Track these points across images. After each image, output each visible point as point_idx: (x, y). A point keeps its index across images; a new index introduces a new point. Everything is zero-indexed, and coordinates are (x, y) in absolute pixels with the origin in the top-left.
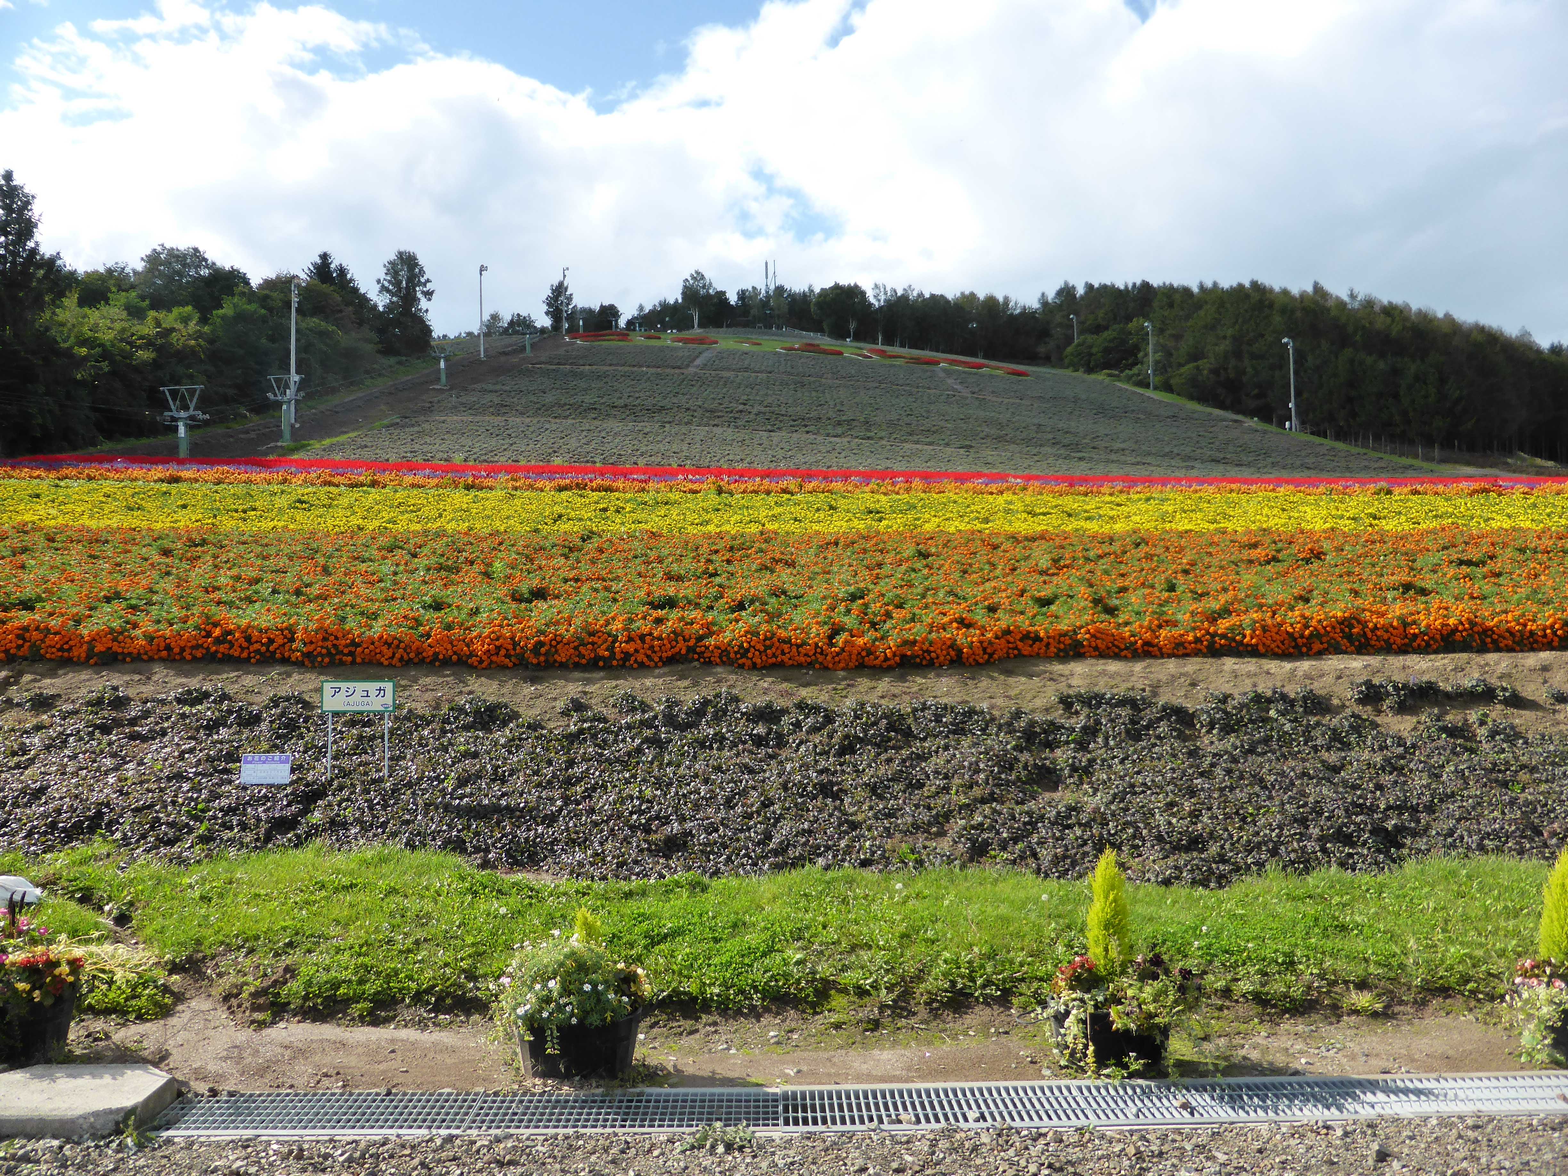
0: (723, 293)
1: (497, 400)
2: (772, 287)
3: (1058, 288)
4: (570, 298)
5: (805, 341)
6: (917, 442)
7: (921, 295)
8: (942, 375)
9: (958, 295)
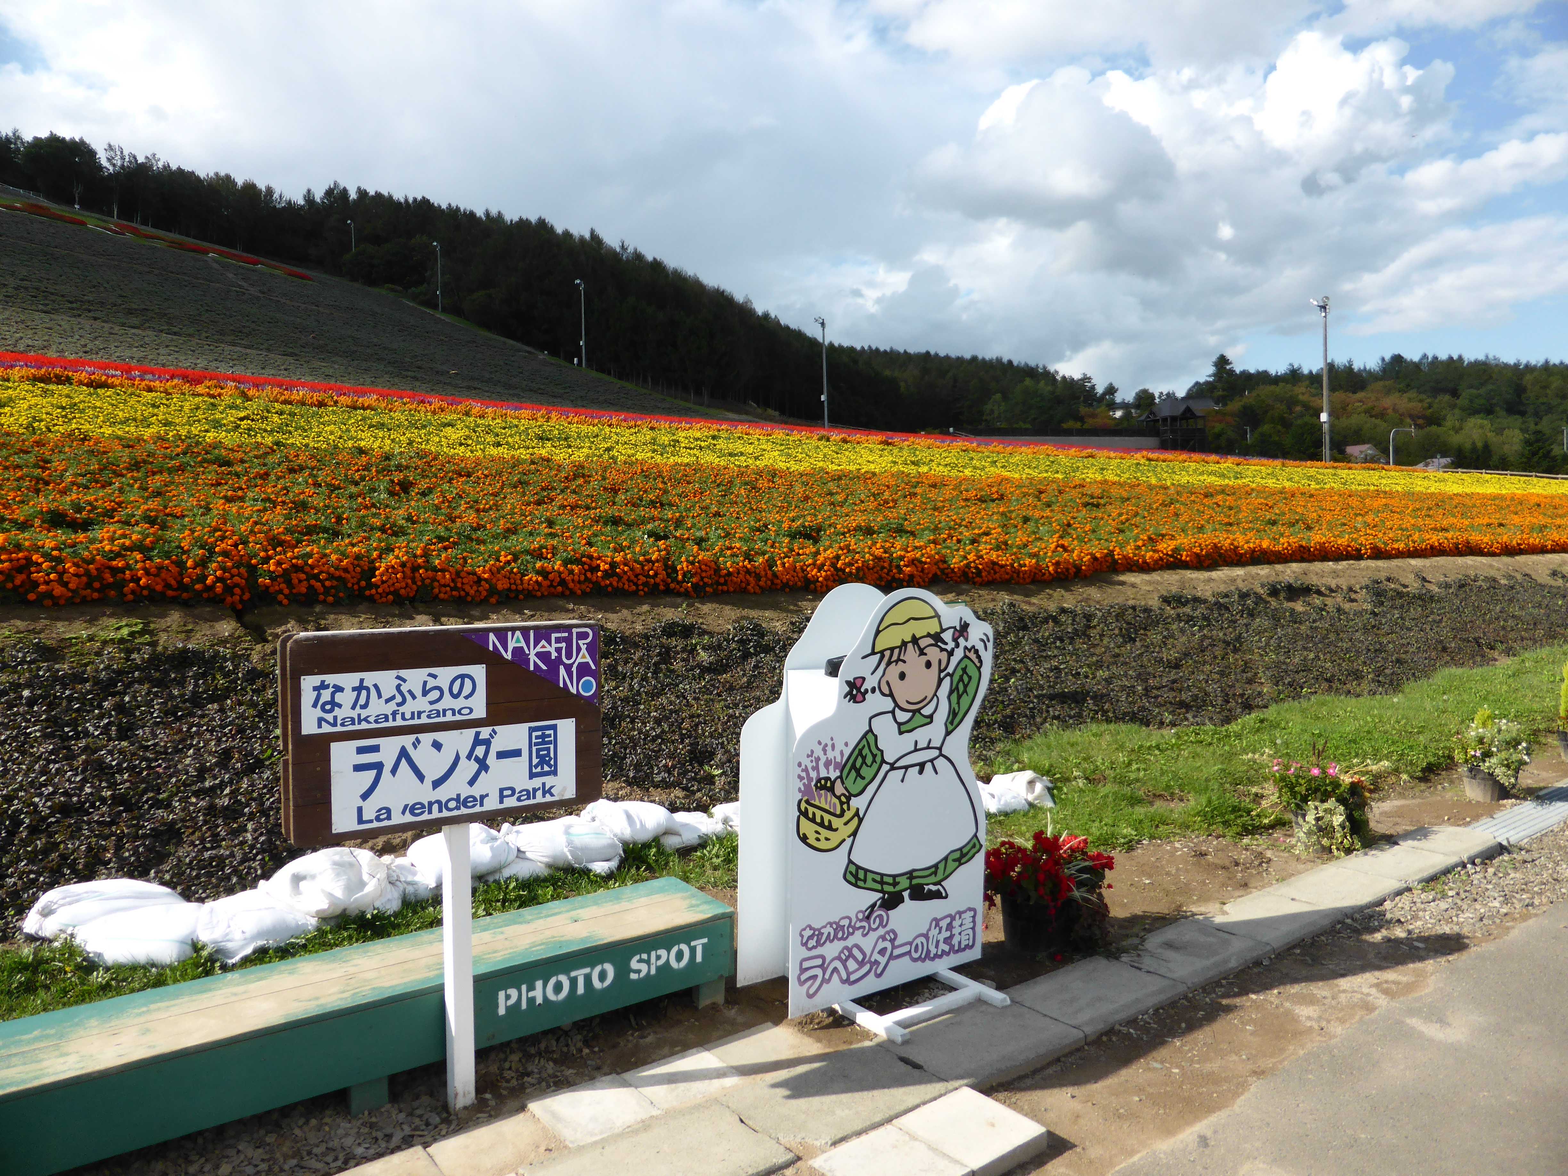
3: (327, 187)
5: (26, 200)
7: (166, 167)
8: (216, 266)
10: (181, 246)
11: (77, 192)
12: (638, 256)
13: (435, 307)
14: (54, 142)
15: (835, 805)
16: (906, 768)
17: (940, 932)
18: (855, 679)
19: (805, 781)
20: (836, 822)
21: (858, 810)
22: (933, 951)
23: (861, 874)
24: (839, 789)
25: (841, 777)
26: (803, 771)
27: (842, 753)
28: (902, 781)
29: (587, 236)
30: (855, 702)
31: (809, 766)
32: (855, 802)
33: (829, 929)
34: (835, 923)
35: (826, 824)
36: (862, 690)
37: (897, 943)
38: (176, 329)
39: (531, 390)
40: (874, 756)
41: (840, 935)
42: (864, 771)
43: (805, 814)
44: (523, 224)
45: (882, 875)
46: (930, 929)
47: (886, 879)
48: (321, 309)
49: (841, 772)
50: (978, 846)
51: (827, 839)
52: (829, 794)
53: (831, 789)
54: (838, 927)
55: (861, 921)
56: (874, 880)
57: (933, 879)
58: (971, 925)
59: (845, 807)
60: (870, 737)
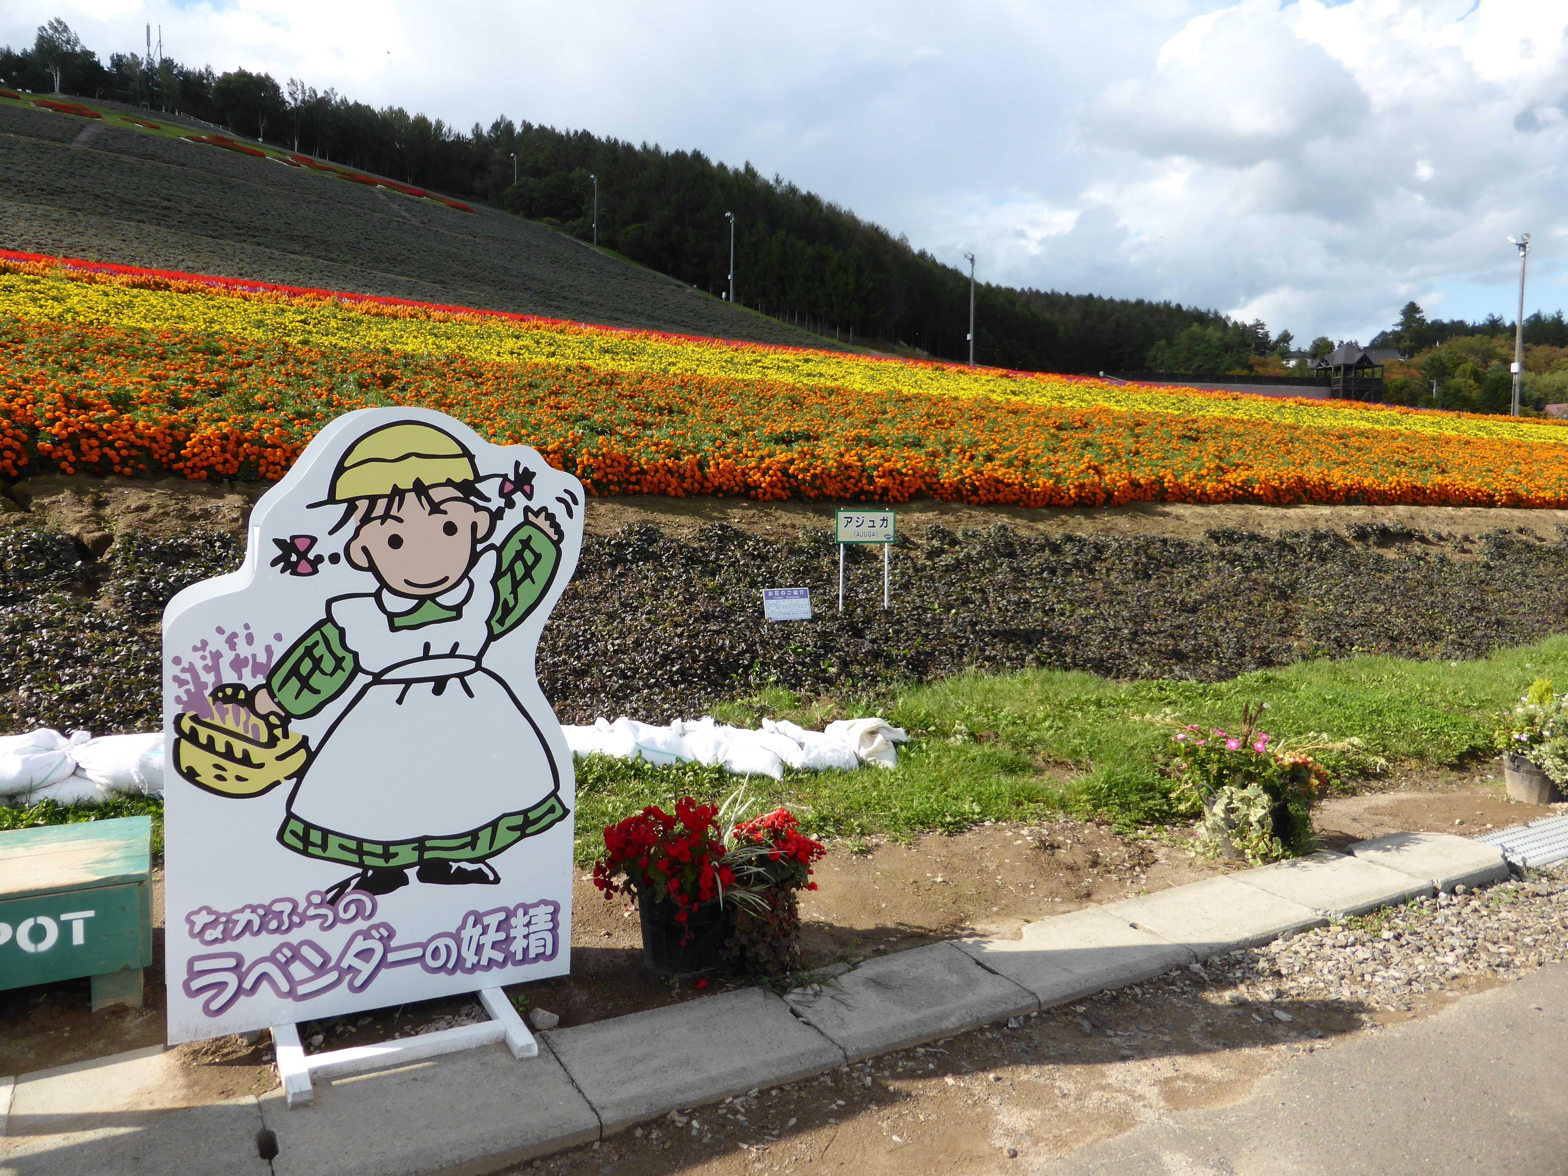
0: (92, 54)
2: (157, 59)
3: (494, 121)
7: (344, 102)
8: (382, 197)
9: (386, 108)
10: (352, 177)
11: (262, 125)
12: (792, 190)
13: (590, 239)
14: (243, 77)
15: (255, 727)
16: (408, 683)
17: (484, 932)
18: (293, 538)
19: (191, 687)
20: (257, 754)
21: (305, 739)
22: (470, 958)
23: (315, 837)
24: (264, 704)
25: (268, 686)
26: (184, 670)
27: (269, 650)
28: (400, 701)
29: (742, 169)
30: (294, 573)
31: (199, 665)
32: (297, 728)
33: (248, 915)
34: (261, 906)
35: (238, 754)
36: (311, 556)
37: (394, 943)
38: (333, 256)
39: (673, 322)
40: (339, 661)
41: (273, 925)
42: (316, 680)
43: (193, 737)
44: (679, 156)
45: (360, 841)
46: (463, 926)
47: (367, 847)
48: (477, 240)
49: (270, 677)
50: (559, 811)
51: (239, 778)
52: (243, 712)
53: (249, 702)
54: (268, 913)
55: (317, 906)
56: (342, 847)
57: (467, 853)
58: (550, 925)
59: (278, 732)
60: (328, 629)
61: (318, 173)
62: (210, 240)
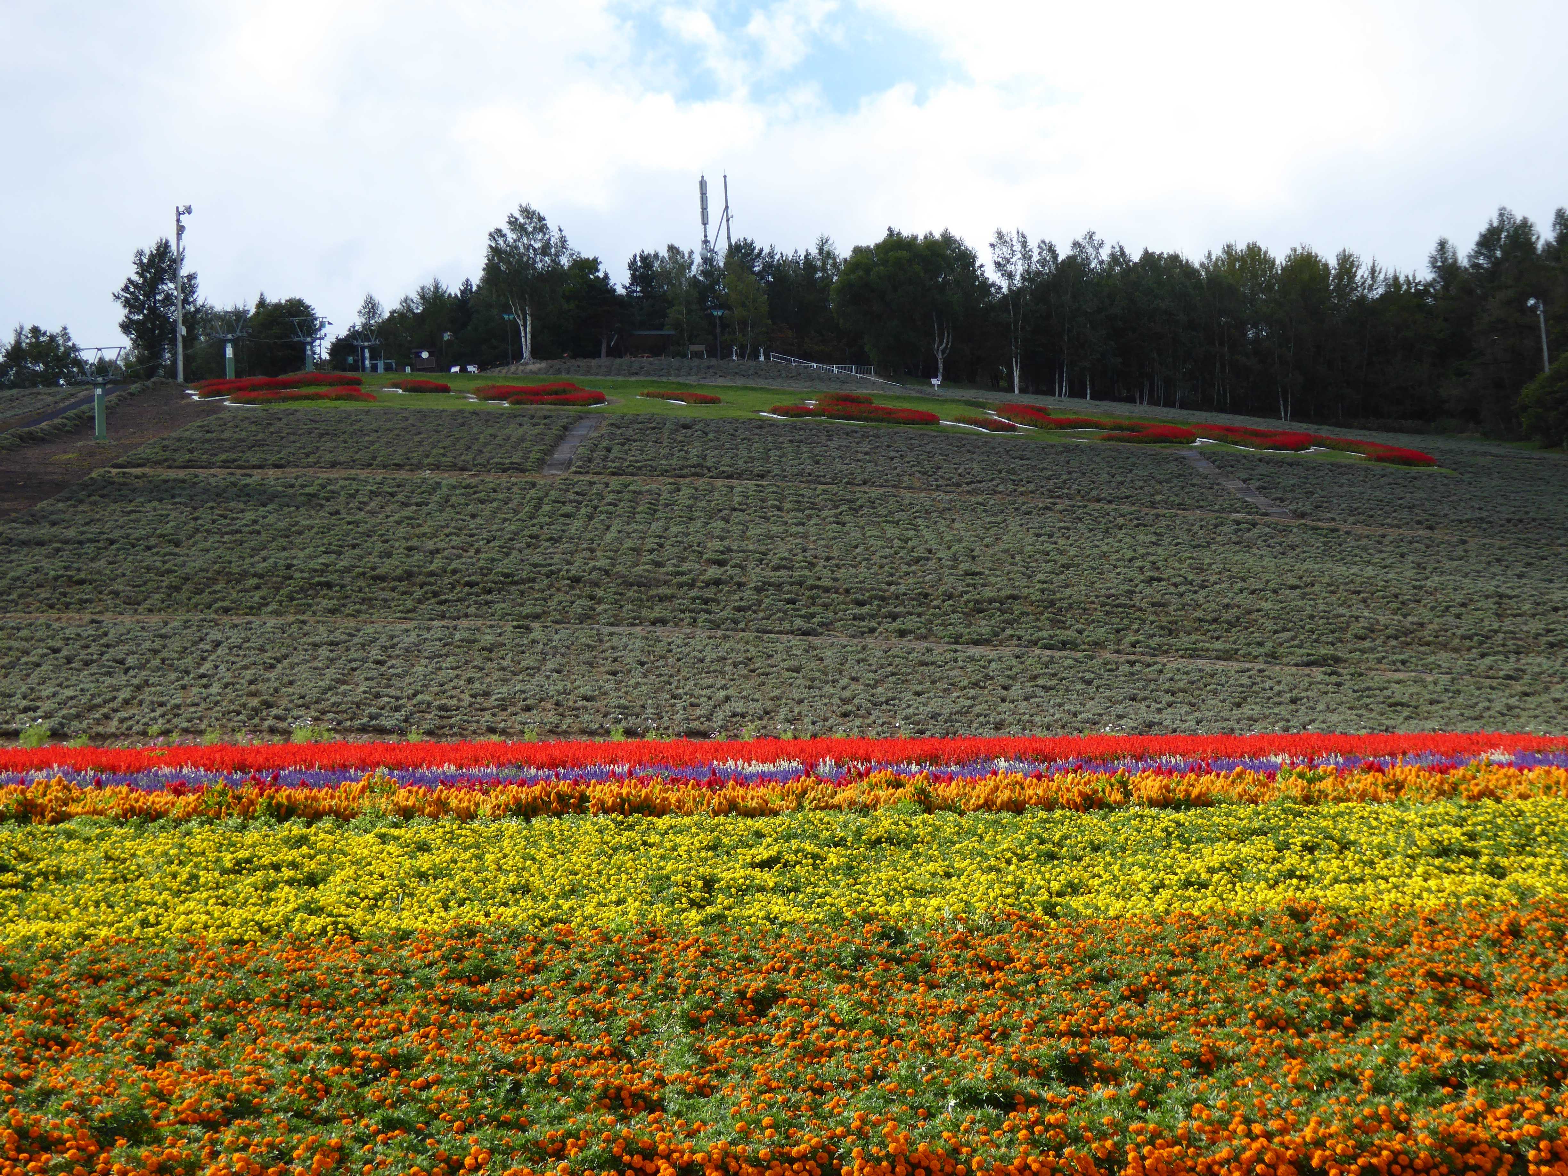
0: (592, 265)
1: (52, 568)
2: (721, 248)
3: (1483, 228)
4: (189, 287)
5: (835, 389)
6: (1194, 653)
7: (1119, 257)
8: (1204, 467)
9: (1218, 252)
10: (1136, 431)
11: (941, 347)
38: (1068, 635)
61: (1055, 438)
62: (795, 640)
